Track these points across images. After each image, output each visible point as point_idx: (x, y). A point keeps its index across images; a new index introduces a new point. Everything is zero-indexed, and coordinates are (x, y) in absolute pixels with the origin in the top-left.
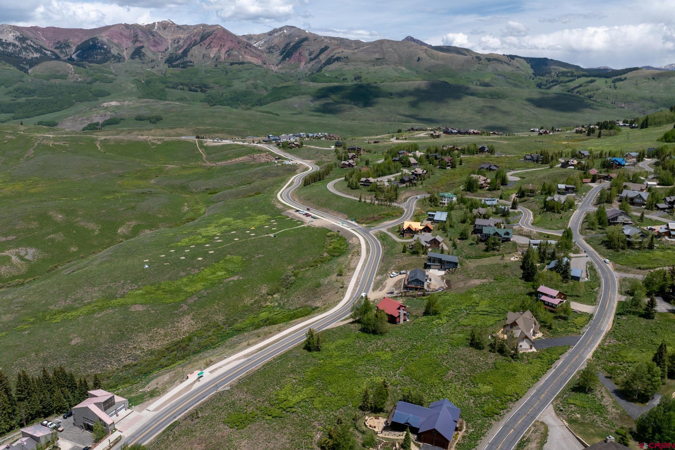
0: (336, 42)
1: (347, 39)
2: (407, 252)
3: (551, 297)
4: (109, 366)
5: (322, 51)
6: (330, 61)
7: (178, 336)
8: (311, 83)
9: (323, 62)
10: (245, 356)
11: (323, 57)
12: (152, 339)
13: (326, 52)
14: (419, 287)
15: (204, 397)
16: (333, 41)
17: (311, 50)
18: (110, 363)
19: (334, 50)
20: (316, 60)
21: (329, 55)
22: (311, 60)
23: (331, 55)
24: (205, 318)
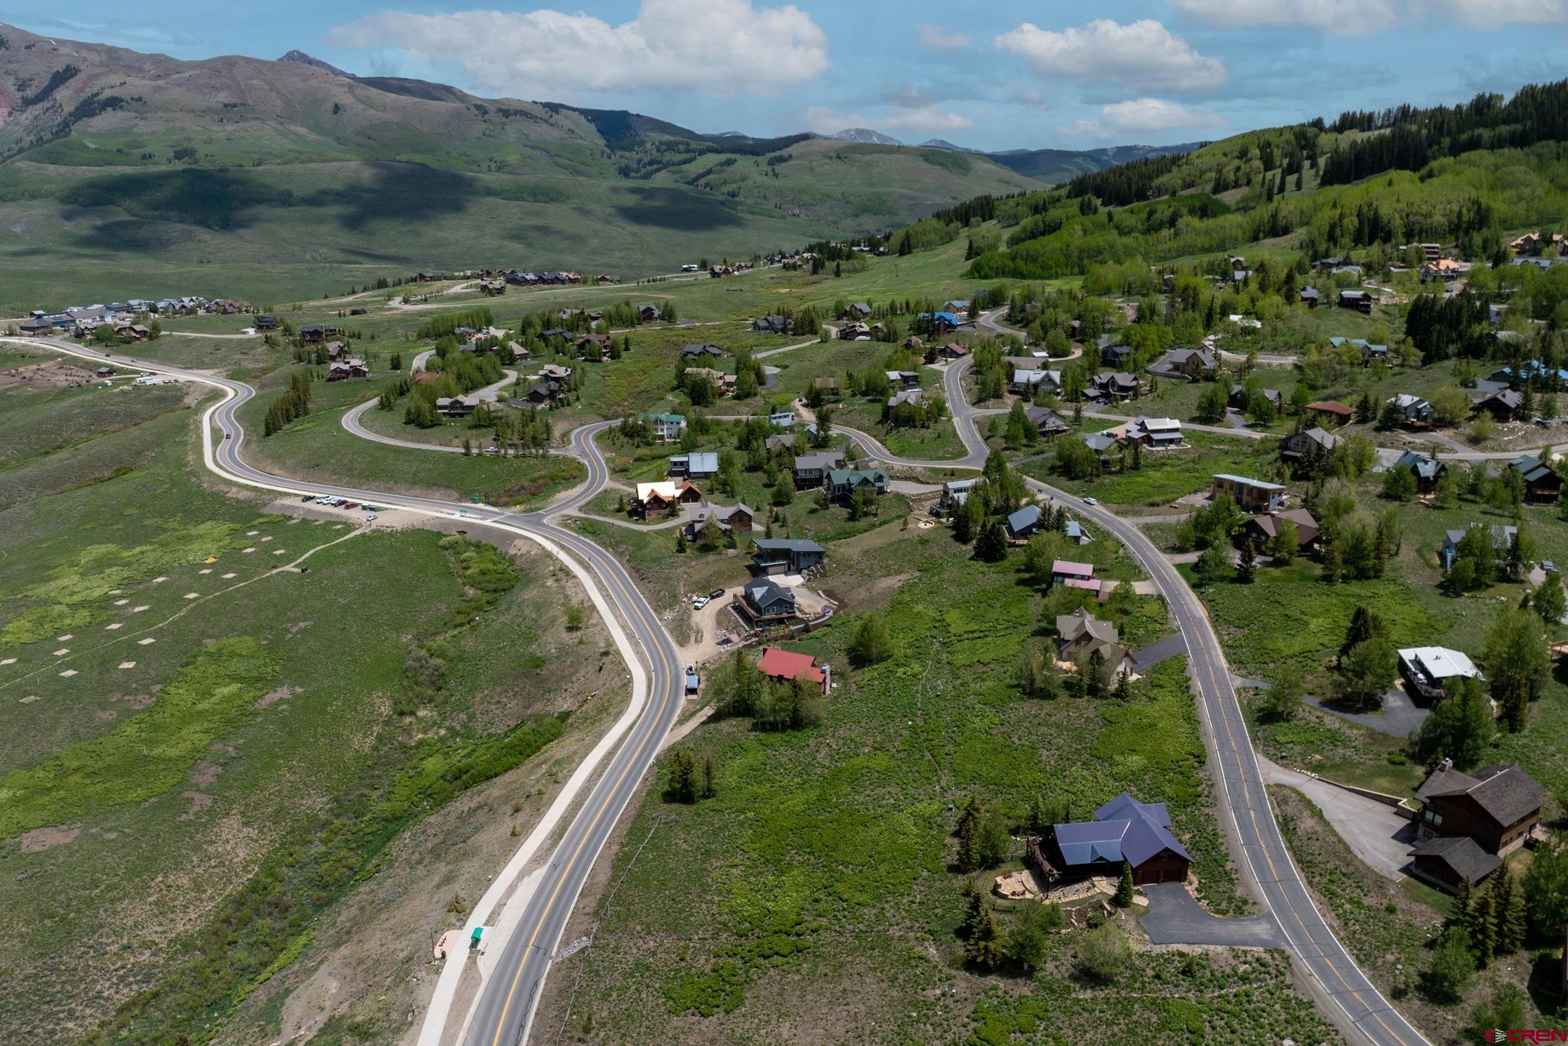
0: (96, 58)
1: (128, 51)
2: (688, 551)
3: (1083, 577)
4: (70, 1025)
5: (60, 78)
6: (88, 108)
7: (234, 879)
8: (51, 167)
9: (69, 108)
10: (537, 860)
11: (66, 96)
12: (163, 909)
13: (73, 83)
14: (785, 615)
15: (536, 984)
16: (84, 53)
17: (24, 75)
18: (71, 1015)
19: (96, 77)
20: (46, 104)
21: (82, 90)
22: (28, 102)
23: (88, 92)
24: (278, 812)
